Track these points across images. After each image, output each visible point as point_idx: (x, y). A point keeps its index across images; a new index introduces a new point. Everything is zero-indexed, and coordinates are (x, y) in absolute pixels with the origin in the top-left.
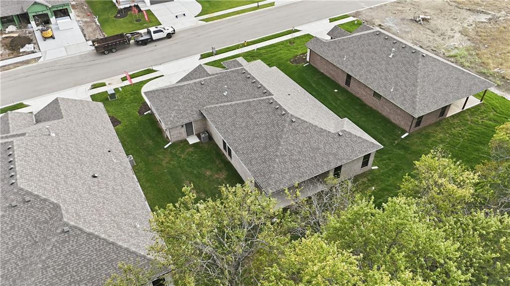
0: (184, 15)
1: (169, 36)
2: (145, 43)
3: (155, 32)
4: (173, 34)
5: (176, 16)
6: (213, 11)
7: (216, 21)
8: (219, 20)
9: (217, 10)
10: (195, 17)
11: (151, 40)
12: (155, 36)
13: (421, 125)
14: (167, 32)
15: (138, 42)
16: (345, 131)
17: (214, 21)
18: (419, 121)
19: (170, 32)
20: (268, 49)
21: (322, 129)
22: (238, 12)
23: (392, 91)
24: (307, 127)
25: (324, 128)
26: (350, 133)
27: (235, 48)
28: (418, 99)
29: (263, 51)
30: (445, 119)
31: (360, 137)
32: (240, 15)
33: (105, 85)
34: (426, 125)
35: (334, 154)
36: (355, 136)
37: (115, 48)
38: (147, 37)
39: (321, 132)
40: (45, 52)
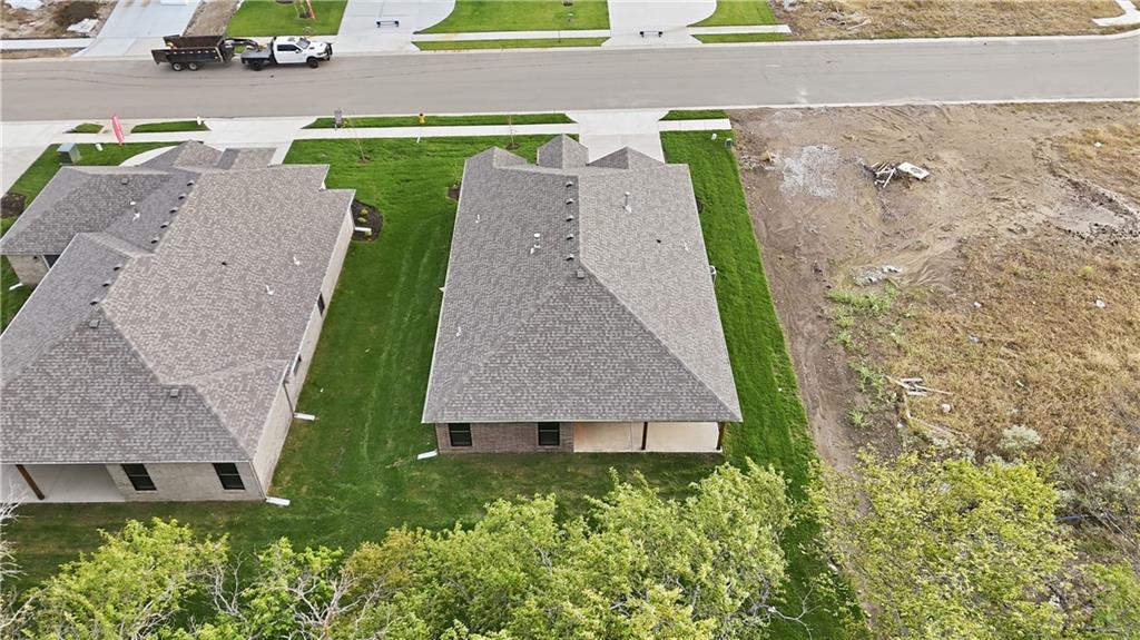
0: (397, 23)
1: (313, 62)
2: (255, 65)
3: (281, 48)
4: (322, 59)
5: (379, 23)
6: (460, 28)
7: (442, 52)
8: (449, 52)
9: (479, 27)
10: (415, 33)
11: (272, 63)
12: (281, 57)
13: (476, 447)
14: (307, 53)
15: (243, 60)
16: (194, 390)
17: (438, 52)
18: (460, 433)
19: (314, 53)
20: (448, 147)
21: (144, 366)
22: (504, 44)
23: (458, 335)
24: (113, 350)
25: (150, 365)
26: (201, 399)
27: (392, 122)
28: (465, 380)
29: (432, 147)
30: (565, 454)
31: (216, 417)
32: (505, 50)
33: (95, 132)
34: (497, 451)
35: (123, 434)
36: (209, 410)
37: (195, 63)
38: (265, 54)
39: (136, 372)
40: (103, 39)
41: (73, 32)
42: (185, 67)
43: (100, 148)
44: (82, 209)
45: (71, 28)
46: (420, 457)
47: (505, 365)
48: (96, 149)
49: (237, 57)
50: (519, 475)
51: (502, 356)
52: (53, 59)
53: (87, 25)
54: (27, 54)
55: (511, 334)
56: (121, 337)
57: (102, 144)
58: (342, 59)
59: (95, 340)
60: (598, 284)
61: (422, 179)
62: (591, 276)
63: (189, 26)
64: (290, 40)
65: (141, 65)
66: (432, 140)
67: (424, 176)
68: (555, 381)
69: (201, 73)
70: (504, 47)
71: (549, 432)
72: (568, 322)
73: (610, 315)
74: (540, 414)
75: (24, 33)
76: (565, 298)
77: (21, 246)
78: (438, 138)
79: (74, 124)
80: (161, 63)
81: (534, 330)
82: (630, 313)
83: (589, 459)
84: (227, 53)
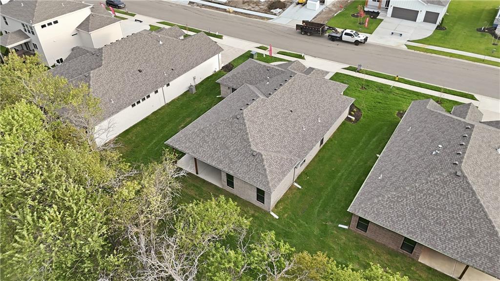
0: (401, 35)
1: (357, 43)
2: (333, 39)
3: (346, 34)
4: (361, 42)
5: (392, 33)
6: (431, 43)
7: (418, 52)
8: (422, 53)
9: (441, 45)
10: (408, 41)
11: (340, 39)
12: (345, 38)
13: (368, 234)
14: (356, 38)
15: (329, 35)
16: (262, 156)
17: (416, 51)
18: (363, 224)
19: (359, 39)
20: (405, 94)
21: (248, 139)
22: (451, 55)
23: (379, 178)
24: (240, 129)
25: (250, 140)
26: (262, 160)
27: (382, 76)
28: (376, 201)
29: (397, 91)
30: (413, 260)
31: (265, 170)
32: (451, 58)
33: (265, 50)
34: (377, 241)
35: (232, 162)
36: (264, 166)
37: (310, 33)
38: (338, 35)
39: (245, 140)
40: (280, 17)
41: (272, 12)
42: (306, 33)
43: (264, 56)
44: (250, 75)
45: (272, 11)
46: (340, 226)
47: (399, 202)
48: (263, 56)
49: (327, 34)
50: (385, 257)
51: (398, 197)
52: (261, 20)
53: (278, 10)
54: (254, 17)
55: (408, 188)
56: (245, 125)
57: (266, 55)
58: (370, 45)
59: (236, 123)
60: (467, 182)
61: (386, 104)
62: (465, 177)
63: (313, 19)
64: (351, 31)
65: (290, 29)
66: (398, 88)
67: (388, 103)
68: (422, 221)
69: (311, 37)
70: (451, 56)
71: (409, 245)
72: (441, 195)
73: (468, 201)
74: (408, 234)
75: (256, 9)
76: (445, 183)
77: (226, 82)
78: (401, 88)
79: (259, 45)
80: (298, 30)
81: (421, 191)
82: (481, 205)
83: (425, 268)
84: (324, 31)
